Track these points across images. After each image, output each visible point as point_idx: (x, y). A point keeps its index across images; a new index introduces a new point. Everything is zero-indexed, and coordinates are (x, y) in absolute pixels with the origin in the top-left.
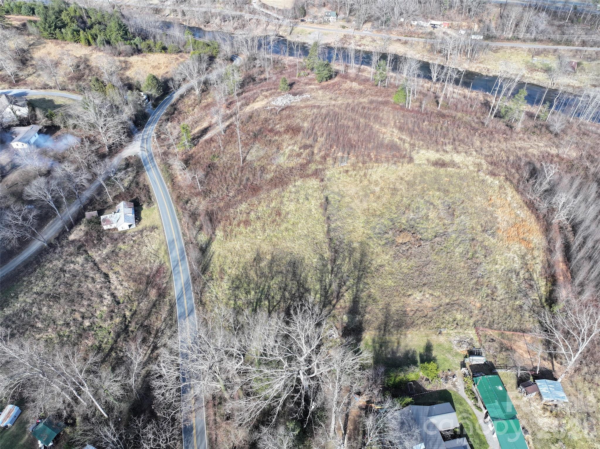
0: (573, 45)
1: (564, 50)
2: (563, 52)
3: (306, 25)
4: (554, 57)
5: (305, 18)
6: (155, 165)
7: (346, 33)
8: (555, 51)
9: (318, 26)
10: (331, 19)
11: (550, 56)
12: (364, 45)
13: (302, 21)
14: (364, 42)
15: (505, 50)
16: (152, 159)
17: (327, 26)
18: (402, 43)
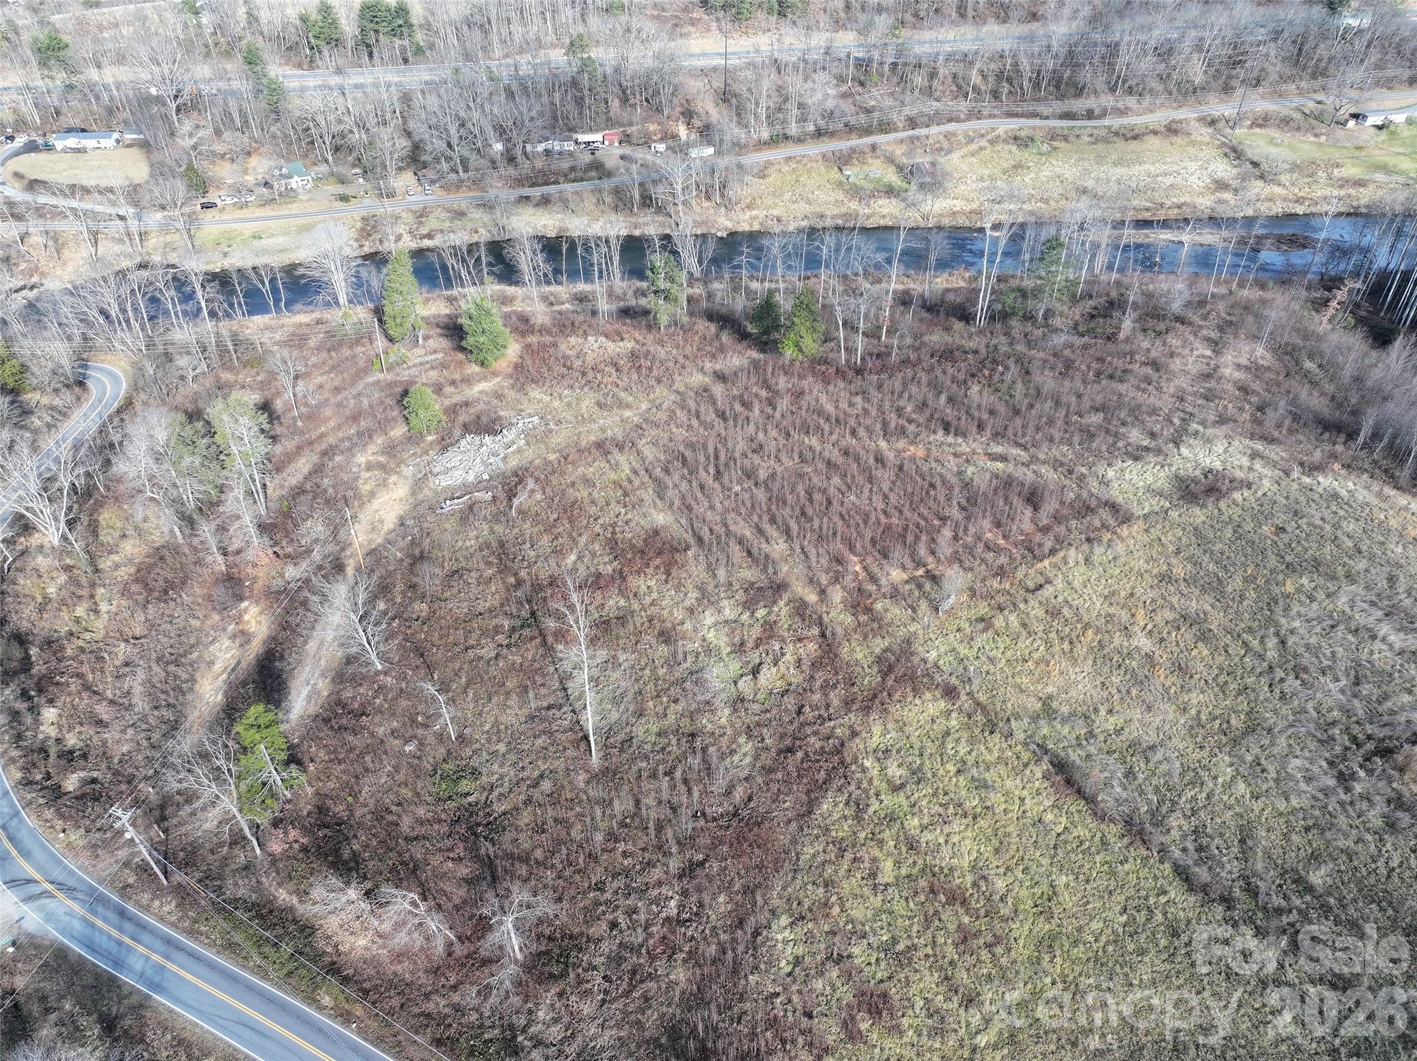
0: (896, 130)
1: (888, 143)
2: (890, 149)
3: (225, 216)
4: (878, 162)
5: (212, 197)
6: (168, 941)
7: (364, 213)
8: (874, 148)
9: (267, 211)
10: (295, 182)
11: (870, 161)
12: (442, 231)
13: (206, 206)
14: (431, 223)
15: (777, 167)
16: (122, 913)
17: (294, 205)
18: (537, 205)
